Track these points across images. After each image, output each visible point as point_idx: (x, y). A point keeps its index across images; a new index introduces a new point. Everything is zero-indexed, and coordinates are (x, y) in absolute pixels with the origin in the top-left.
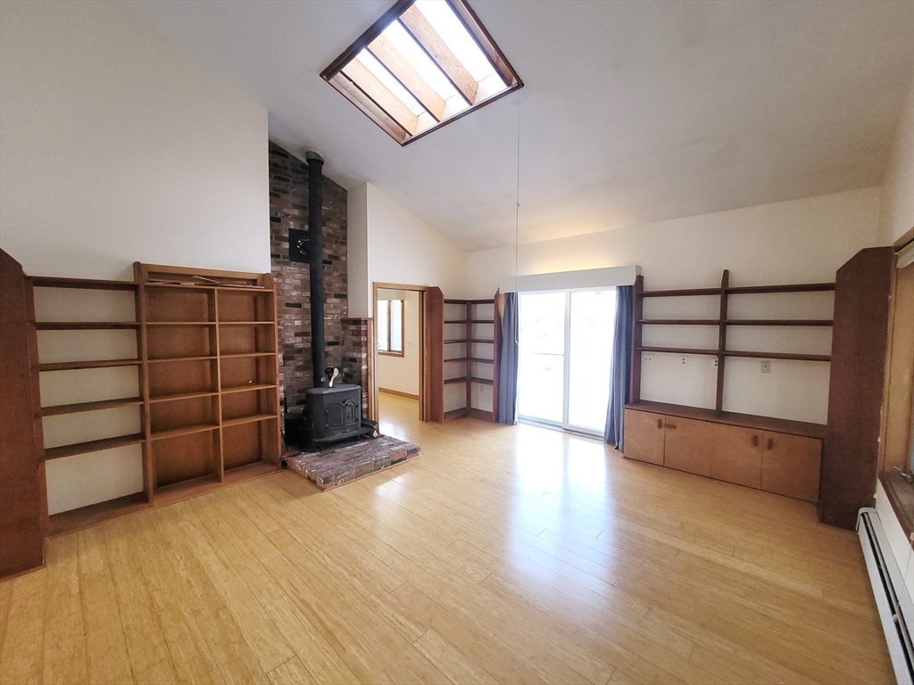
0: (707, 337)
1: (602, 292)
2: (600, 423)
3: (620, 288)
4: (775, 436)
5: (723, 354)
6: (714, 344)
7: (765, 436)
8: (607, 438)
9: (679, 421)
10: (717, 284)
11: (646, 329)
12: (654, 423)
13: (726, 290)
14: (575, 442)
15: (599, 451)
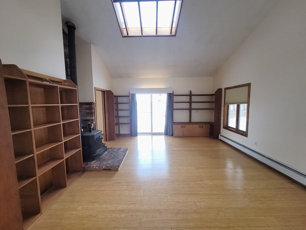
0: (187, 106)
1: (162, 94)
2: (163, 130)
3: (167, 93)
4: (203, 125)
5: (190, 109)
6: (188, 107)
7: (201, 125)
8: (165, 133)
9: (186, 125)
10: (189, 93)
11: (174, 104)
12: (181, 127)
13: (190, 95)
14: (154, 137)
15: (163, 138)
